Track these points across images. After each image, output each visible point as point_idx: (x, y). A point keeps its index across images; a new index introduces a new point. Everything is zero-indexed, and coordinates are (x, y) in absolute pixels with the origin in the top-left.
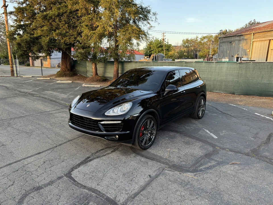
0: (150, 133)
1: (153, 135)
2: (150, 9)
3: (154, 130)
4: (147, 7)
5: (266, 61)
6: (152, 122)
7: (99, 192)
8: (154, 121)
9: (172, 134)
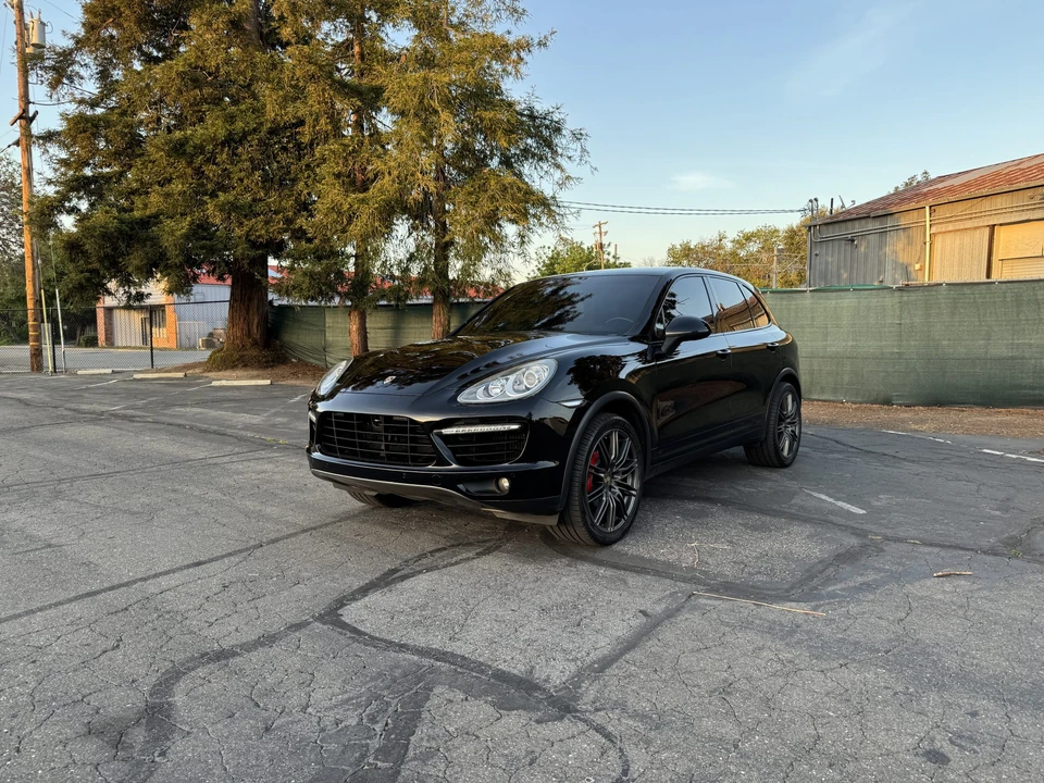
0: (618, 484)
1: (630, 495)
2: (562, 116)
3: (633, 474)
4: (551, 110)
5: (988, 276)
6: (628, 443)
7: (463, 658)
8: (631, 439)
9: (691, 506)
